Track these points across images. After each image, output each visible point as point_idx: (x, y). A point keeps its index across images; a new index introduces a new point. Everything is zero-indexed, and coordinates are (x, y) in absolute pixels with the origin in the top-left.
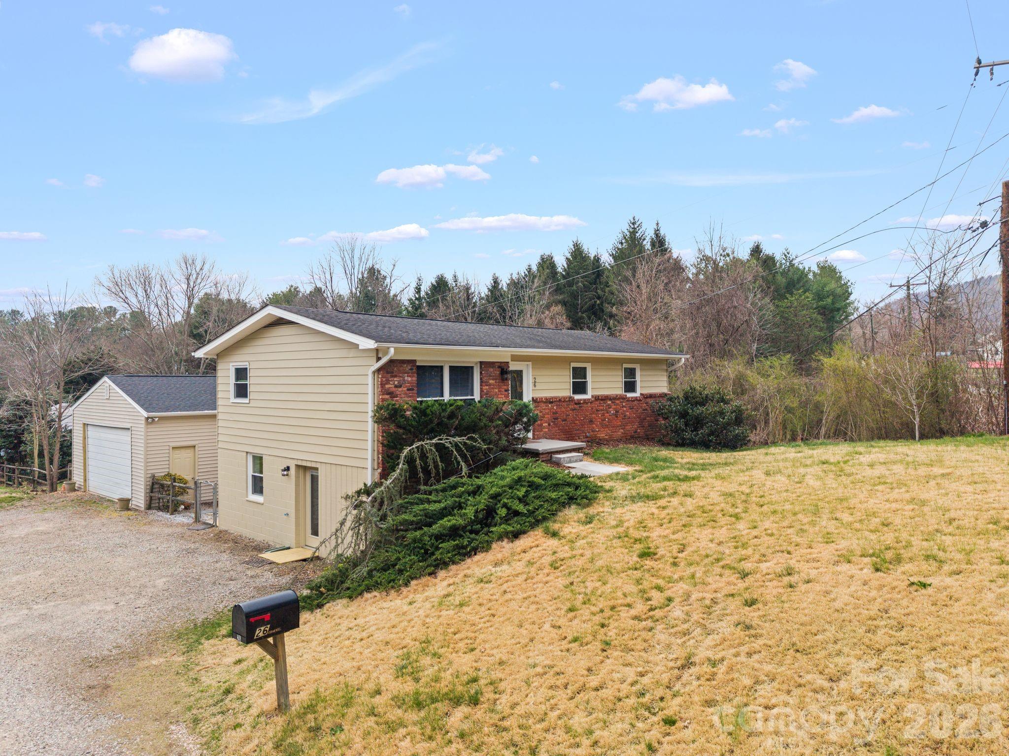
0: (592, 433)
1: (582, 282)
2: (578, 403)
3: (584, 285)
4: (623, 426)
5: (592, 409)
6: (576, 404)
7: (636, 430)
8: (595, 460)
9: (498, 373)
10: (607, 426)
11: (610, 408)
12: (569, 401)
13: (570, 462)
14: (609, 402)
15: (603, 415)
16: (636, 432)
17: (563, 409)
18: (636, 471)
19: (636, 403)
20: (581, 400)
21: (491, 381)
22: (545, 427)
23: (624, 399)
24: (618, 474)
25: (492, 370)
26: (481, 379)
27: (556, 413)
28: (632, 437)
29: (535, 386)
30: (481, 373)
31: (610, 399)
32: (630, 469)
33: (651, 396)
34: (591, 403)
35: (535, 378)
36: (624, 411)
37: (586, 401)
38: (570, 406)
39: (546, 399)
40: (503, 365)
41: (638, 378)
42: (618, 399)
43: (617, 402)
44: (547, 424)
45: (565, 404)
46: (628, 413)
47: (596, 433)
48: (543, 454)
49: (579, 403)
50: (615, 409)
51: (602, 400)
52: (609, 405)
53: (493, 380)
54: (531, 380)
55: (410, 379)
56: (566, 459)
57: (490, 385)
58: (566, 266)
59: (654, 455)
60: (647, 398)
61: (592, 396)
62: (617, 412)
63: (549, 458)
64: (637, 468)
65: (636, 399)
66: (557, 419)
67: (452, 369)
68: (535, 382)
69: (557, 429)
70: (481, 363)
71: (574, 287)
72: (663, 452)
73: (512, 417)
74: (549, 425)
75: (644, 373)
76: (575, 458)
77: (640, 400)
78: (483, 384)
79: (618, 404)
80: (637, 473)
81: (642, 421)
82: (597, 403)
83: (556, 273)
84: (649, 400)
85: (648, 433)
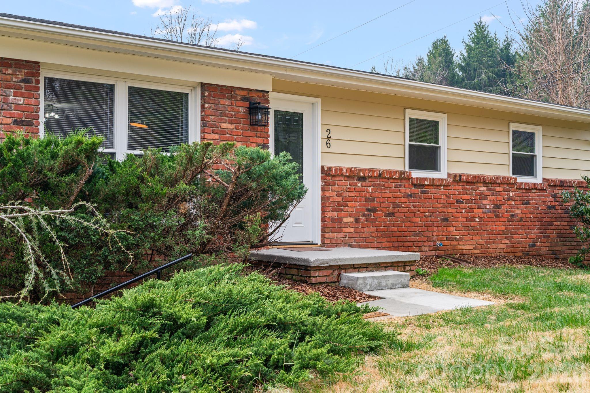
0: (447, 242)
1: (485, 73)
2: (419, 184)
3: (488, 78)
4: (509, 234)
5: (449, 197)
6: (415, 185)
7: (535, 242)
8: (435, 285)
9: (242, 110)
10: (477, 232)
11: (485, 199)
12: (400, 178)
13: (379, 287)
14: (483, 189)
15: (470, 210)
16: (533, 245)
17: (388, 194)
18: (511, 306)
19: (534, 193)
20: (425, 179)
21: (225, 126)
22: (346, 225)
23: (511, 184)
24: (467, 311)
25: (227, 102)
26: (203, 119)
27: (372, 199)
28: (526, 254)
29: (328, 145)
30: (203, 107)
31: (485, 183)
32: (498, 303)
33: (562, 184)
34: (446, 186)
35: (328, 130)
36: (511, 206)
37: (434, 183)
38: (403, 190)
39: (350, 170)
40: (254, 95)
41: (539, 151)
42: (501, 184)
43: (498, 189)
44: (352, 220)
45: (392, 184)
46: (518, 211)
47: (455, 242)
48: (318, 268)
49: (422, 186)
50: (492, 201)
51: (468, 183)
52: (481, 193)
53: (230, 123)
54: (320, 133)
55: (21, 100)
56: (369, 281)
57: (223, 132)
58: (466, 55)
59: (558, 280)
60: (555, 186)
61: (449, 175)
62: (498, 207)
63: (335, 279)
64: (516, 301)
65: (534, 187)
66: (374, 210)
67: (133, 92)
68: (329, 138)
69: (374, 229)
70: (203, 86)
71: (476, 80)
72: (580, 276)
73: (229, 182)
74: (357, 220)
75: (550, 143)
76: (390, 281)
77: (542, 190)
78: (207, 129)
79: (499, 194)
80: (511, 311)
81: (545, 227)
82: (459, 187)
83: (451, 62)
84: (558, 191)
85: (557, 248)
